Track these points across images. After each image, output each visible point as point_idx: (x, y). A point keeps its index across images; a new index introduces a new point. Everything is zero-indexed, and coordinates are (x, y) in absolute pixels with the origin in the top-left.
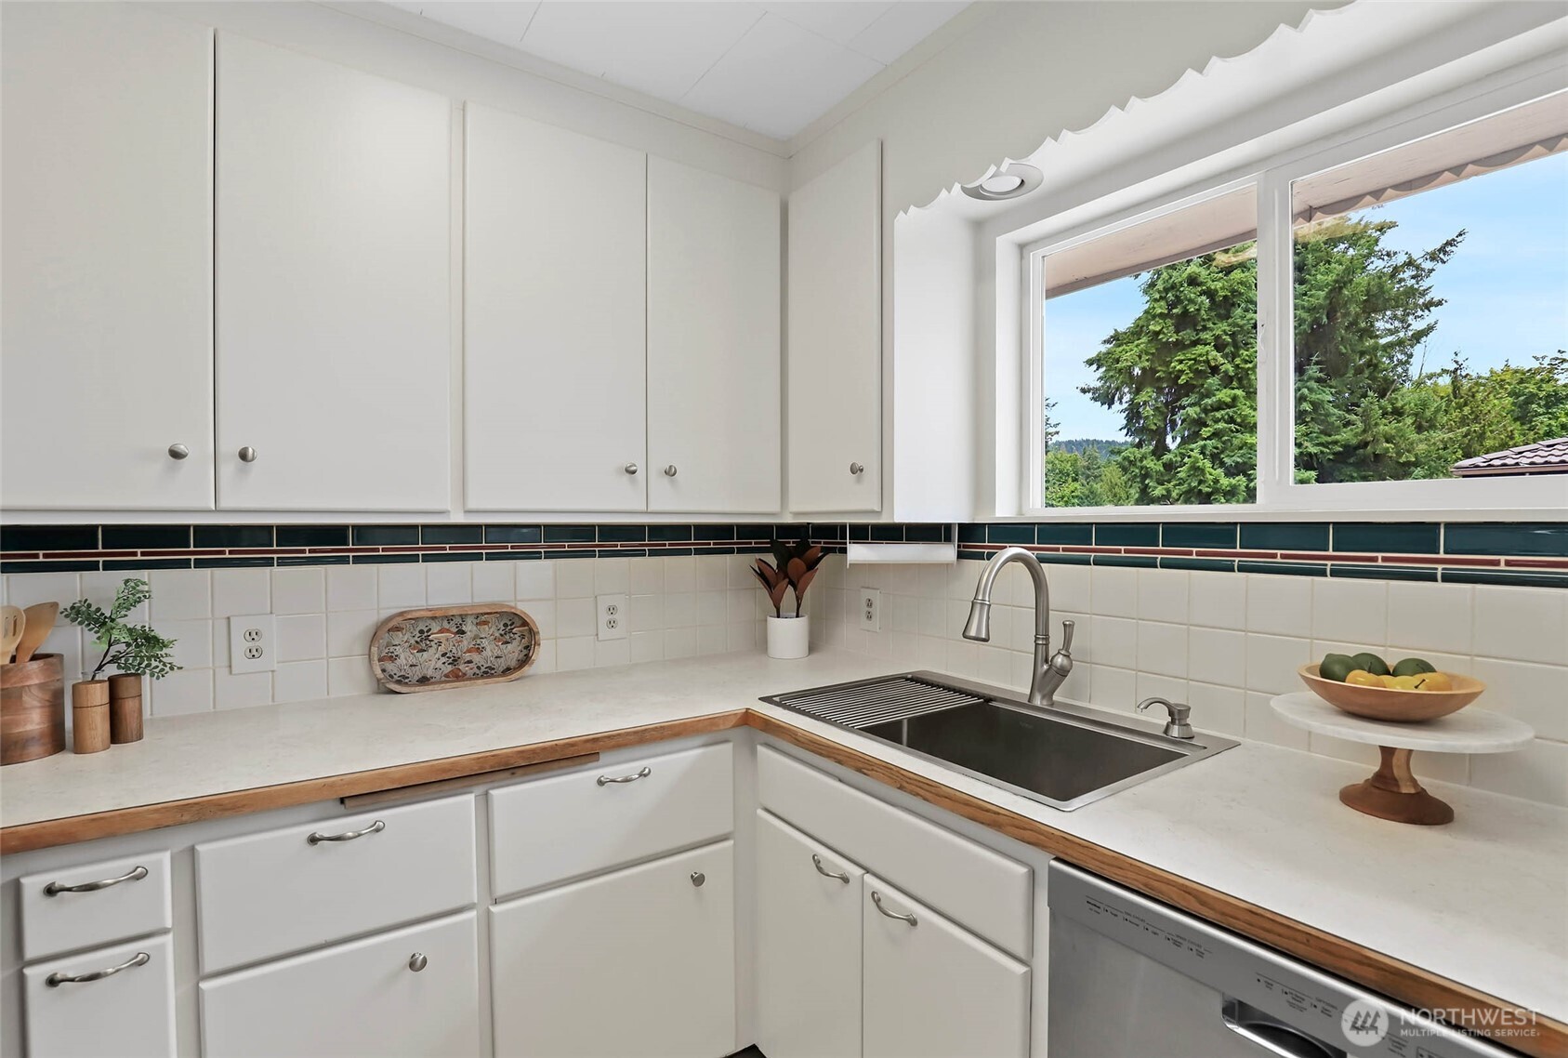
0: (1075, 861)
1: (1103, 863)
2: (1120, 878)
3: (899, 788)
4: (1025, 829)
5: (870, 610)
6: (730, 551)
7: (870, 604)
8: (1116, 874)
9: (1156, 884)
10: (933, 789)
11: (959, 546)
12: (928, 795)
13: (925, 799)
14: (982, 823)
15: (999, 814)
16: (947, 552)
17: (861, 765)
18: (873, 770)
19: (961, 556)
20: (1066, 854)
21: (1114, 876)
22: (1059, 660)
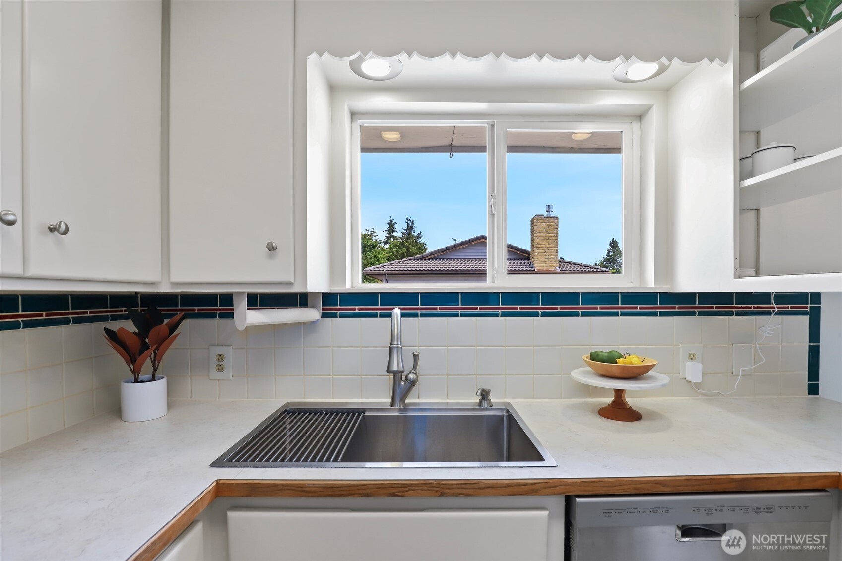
0: (591, 493)
1: (608, 487)
2: (620, 491)
3: (440, 496)
4: (556, 486)
5: (221, 363)
6: (66, 322)
7: (221, 358)
8: (617, 490)
9: (639, 486)
10: (475, 486)
11: (323, 309)
12: (470, 491)
13: (467, 495)
14: (521, 494)
15: (535, 483)
16: (312, 314)
17: (393, 490)
18: (409, 490)
19: (324, 316)
20: (585, 491)
21: (616, 491)
22: (412, 376)
